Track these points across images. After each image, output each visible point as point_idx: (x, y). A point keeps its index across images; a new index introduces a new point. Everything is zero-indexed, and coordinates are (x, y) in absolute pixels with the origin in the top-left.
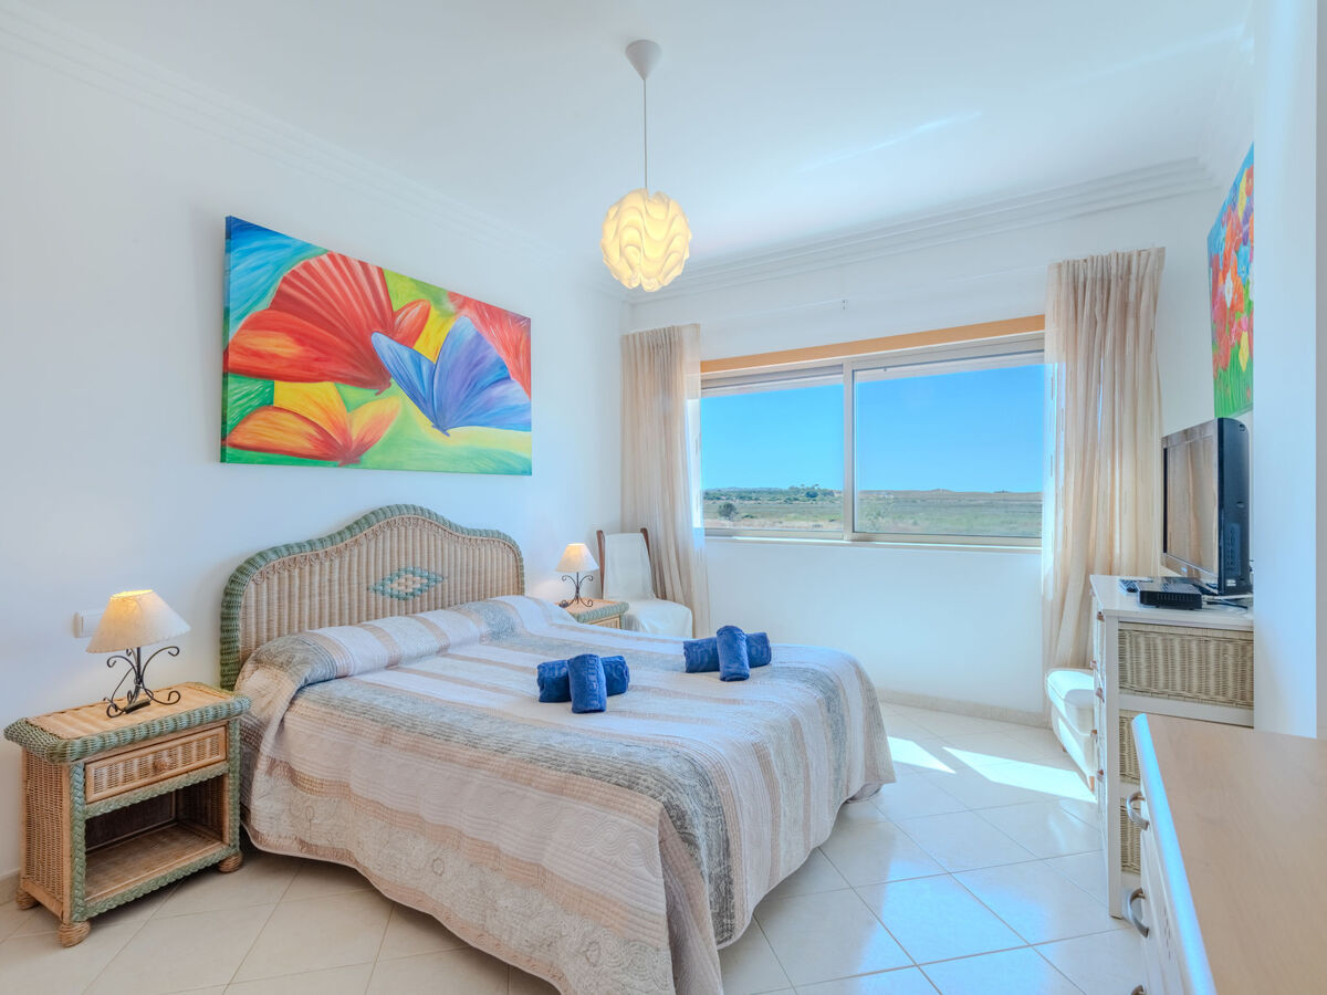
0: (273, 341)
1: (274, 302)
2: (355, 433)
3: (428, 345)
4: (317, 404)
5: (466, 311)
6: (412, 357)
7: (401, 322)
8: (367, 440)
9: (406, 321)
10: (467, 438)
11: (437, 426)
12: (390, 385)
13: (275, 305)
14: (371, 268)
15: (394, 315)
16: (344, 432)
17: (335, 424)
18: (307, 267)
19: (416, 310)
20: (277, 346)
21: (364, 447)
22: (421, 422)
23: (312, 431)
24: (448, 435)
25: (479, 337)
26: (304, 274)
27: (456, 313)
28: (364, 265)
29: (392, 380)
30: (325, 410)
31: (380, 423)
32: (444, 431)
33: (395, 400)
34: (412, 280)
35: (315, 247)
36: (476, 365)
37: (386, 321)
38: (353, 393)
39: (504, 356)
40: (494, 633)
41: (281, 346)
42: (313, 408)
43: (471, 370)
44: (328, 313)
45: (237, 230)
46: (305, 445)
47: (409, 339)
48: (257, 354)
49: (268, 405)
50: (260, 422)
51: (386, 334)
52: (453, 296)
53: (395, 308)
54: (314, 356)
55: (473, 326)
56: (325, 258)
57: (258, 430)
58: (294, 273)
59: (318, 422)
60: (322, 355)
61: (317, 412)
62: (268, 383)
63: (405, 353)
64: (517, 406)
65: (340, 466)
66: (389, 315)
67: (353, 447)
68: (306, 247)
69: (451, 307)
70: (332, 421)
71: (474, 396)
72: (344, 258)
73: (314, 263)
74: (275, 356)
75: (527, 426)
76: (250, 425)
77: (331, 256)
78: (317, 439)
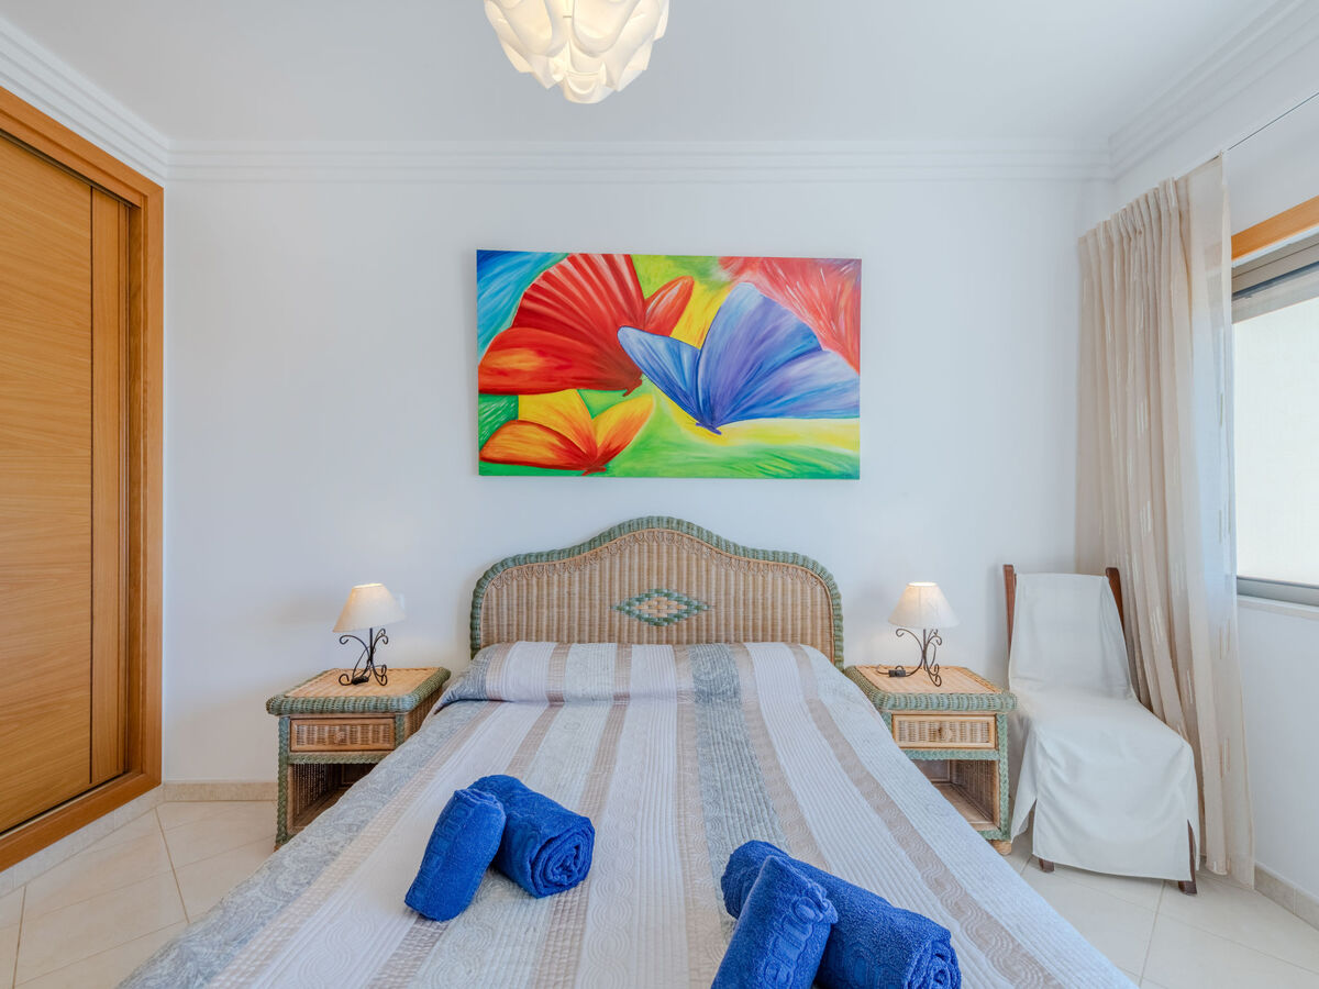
0: (516, 357)
1: (516, 320)
2: (600, 441)
3: (689, 331)
4: (560, 413)
5: (747, 275)
6: (668, 346)
7: (654, 309)
8: (613, 446)
9: (659, 308)
10: (741, 435)
11: (702, 423)
12: (640, 383)
13: (518, 323)
14: (616, 258)
15: (645, 303)
16: (589, 440)
17: (578, 432)
18: (547, 277)
19: (675, 291)
20: (520, 362)
21: (611, 453)
22: (682, 424)
23: (555, 440)
24: (719, 433)
25: (767, 304)
26: (545, 285)
27: (733, 281)
28: (609, 258)
29: (644, 377)
30: (567, 419)
31: (628, 427)
32: (712, 428)
33: (649, 399)
34: (669, 257)
35: (555, 255)
36: (763, 341)
37: (636, 312)
38: (596, 397)
39: (809, 321)
40: (702, 692)
41: (524, 361)
42: (554, 418)
43: (752, 351)
44: (566, 316)
45: (485, 258)
46: (547, 455)
47: (663, 328)
48: (502, 373)
49: (514, 420)
50: (506, 437)
51: (636, 327)
52: (726, 262)
53: (646, 295)
54: (555, 365)
55: (758, 292)
56: (566, 263)
57: (507, 444)
58: (535, 287)
59: (561, 432)
60: (564, 363)
61: (560, 421)
62: (513, 398)
63: (659, 343)
64: (835, 385)
65: (584, 475)
66: (639, 305)
67: (599, 455)
68: (547, 256)
69: (724, 275)
70: (575, 429)
71: (760, 380)
72: (586, 257)
73: (554, 271)
74: (518, 372)
75: (853, 410)
76: (498, 440)
77: (572, 259)
78: (560, 449)
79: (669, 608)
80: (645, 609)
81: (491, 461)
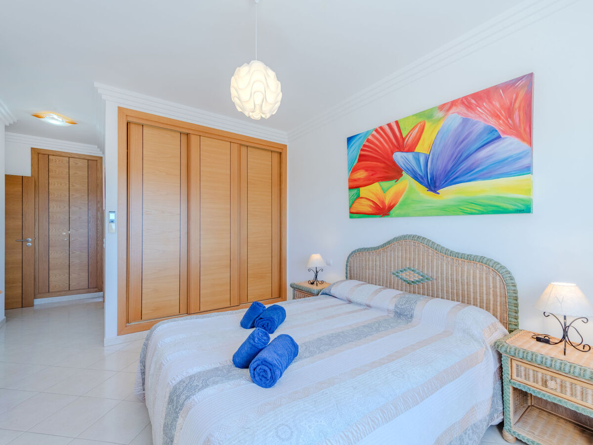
0: (359, 174)
1: (359, 159)
2: (387, 202)
3: (422, 148)
4: (372, 193)
5: (454, 109)
6: (414, 156)
7: (407, 141)
8: (392, 204)
9: (409, 141)
10: (450, 193)
11: (430, 190)
12: (402, 175)
13: (359, 160)
14: (392, 124)
15: (404, 139)
16: (383, 203)
17: (379, 200)
18: (368, 140)
19: (417, 130)
20: (360, 175)
21: (391, 207)
22: (421, 190)
23: (371, 204)
24: (438, 193)
25: (465, 121)
26: (367, 144)
27: (445, 115)
28: (389, 125)
29: (404, 173)
30: (376, 195)
31: (398, 195)
32: (435, 192)
33: (406, 180)
34: (413, 115)
35: (370, 130)
36: (462, 141)
37: (400, 145)
38: (385, 184)
39: (493, 123)
41: (361, 174)
42: (371, 195)
43: (456, 148)
44: (375, 154)
45: (349, 140)
46: (369, 210)
47: (411, 149)
48: (355, 180)
49: (359, 197)
50: (356, 204)
51: (400, 151)
52: (441, 107)
53: (404, 136)
54: (371, 174)
55: (460, 116)
56: (374, 133)
57: (359, 207)
58: (364, 146)
59: (374, 201)
60: (374, 173)
61: (373, 196)
62: (358, 189)
63: (410, 156)
64: (511, 157)
65: (381, 217)
66: (401, 140)
67: (387, 208)
68: (368, 132)
69: (440, 114)
70: (378, 198)
71: (460, 164)
72: (381, 128)
73: (370, 137)
74: (359, 179)
75: (528, 169)
76: (354, 205)
77: (376, 130)
78: (373, 207)
79: (414, 277)
80: (404, 275)
81: (354, 213)
